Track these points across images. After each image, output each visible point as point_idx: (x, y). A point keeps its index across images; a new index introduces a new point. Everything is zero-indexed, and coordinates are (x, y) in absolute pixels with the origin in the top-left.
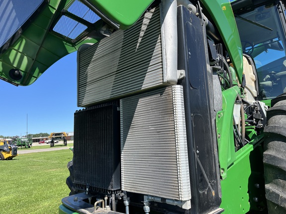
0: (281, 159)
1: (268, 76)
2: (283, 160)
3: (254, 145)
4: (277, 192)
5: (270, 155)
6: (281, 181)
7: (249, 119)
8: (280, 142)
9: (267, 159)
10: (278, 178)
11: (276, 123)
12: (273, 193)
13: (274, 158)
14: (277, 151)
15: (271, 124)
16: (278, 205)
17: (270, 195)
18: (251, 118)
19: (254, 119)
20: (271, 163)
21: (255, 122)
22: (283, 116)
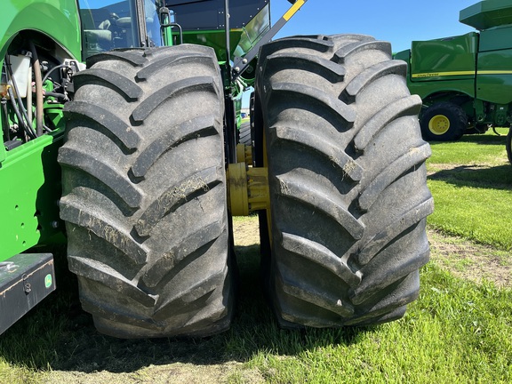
0: (83, 155)
1: (108, 22)
2: (86, 156)
3: (54, 137)
4: (76, 205)
5: (69, 150)
6: (83, 188)
7: (57, 91)
8: (85, 128)
9: (64, 155)
10: (78, 185)
11: (83, 98)
12: (71, 208)
13: (74, 154)
14: (81, 142)
15: (77, 98)
16: (76, 225)
17: (66, 212)
18: (61, 90)
19: (66, 93)
20: (68, 162)
21: (66, 98)
22: (95, 86)
